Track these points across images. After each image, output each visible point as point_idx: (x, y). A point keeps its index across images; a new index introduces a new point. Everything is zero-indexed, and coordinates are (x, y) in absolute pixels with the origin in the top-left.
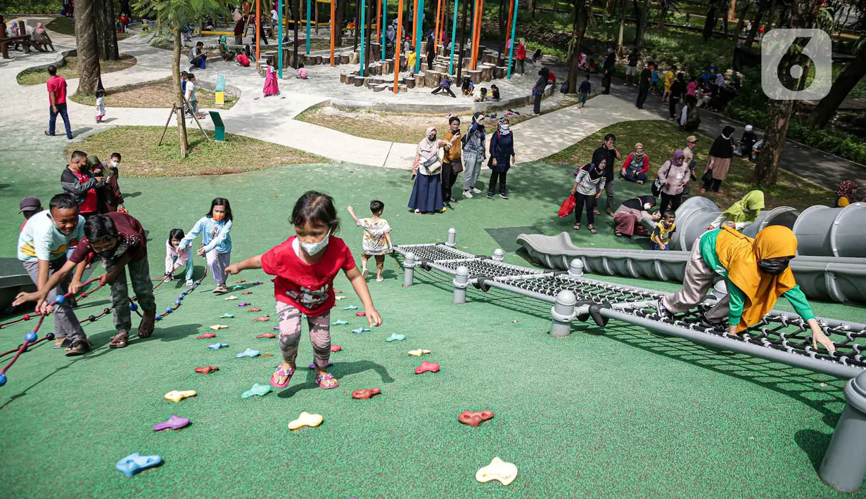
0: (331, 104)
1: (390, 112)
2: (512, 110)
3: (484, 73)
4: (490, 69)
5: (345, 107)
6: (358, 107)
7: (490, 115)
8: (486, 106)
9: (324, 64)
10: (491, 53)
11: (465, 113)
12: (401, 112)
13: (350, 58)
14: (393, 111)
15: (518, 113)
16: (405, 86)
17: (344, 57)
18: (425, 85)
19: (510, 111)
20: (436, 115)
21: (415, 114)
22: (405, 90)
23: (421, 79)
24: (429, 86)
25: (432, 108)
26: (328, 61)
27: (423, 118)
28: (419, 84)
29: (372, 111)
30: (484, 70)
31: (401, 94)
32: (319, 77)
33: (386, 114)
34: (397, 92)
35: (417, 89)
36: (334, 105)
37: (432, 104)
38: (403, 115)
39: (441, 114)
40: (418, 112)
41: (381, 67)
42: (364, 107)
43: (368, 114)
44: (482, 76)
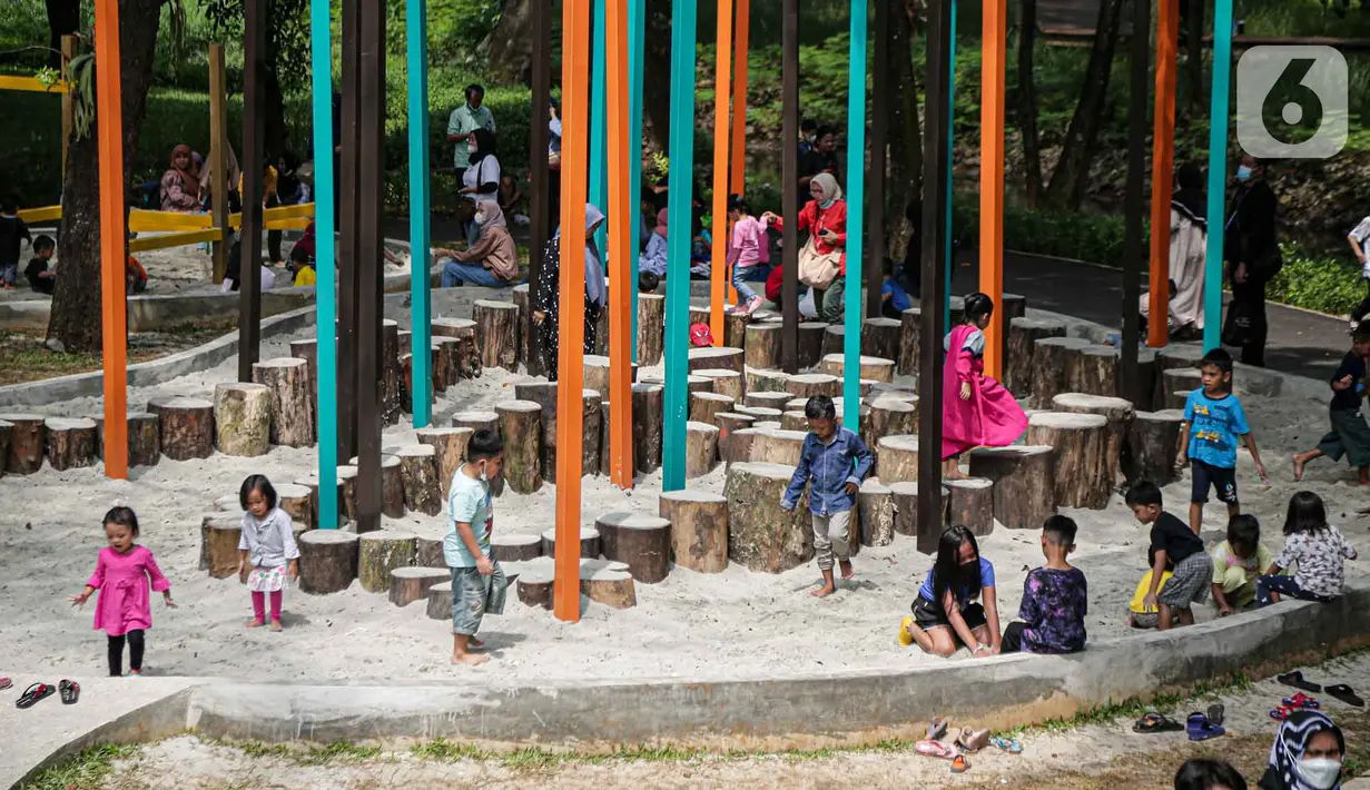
0: (192, 719)
1: (569, 744)
2: (1311, 675)
3: (1071, 456)
4: (1103, 431)
5: (288, 729)
6: (369, 728)
7: (1180, 714)
8: (1151, 659)
9: (63, 463)
10: (1061, 332)
11: (1024, 713)
12: (639, 736)
13: (224, 421)
14: (588, 733)
15: (1344, 693)
16: (611, 571)
17: (183, 415)
18: (731, 553)
19: (1298, 680)
20: (856, 737)
21: (724, 742)
22: (624, 595)
23: (706, 519)
24: (754, 560)
25: (831, 699)
26: (88, 446)
27: (779, 765)
28: (699, 551)
29: (460, 740)
30: (1064, 437)
31: (602, 621)
32: (46, 551)
33: (548, 758)
34: (576, 614)
35: (686, 579)
36: (214, 728)
37: (808, 671)
38: (650, 755)
39: (884, 733)
40: (743, 727)
41: (434, 462)
42: (404, 725)
43: (440, 769)
44: (1062, 477)
